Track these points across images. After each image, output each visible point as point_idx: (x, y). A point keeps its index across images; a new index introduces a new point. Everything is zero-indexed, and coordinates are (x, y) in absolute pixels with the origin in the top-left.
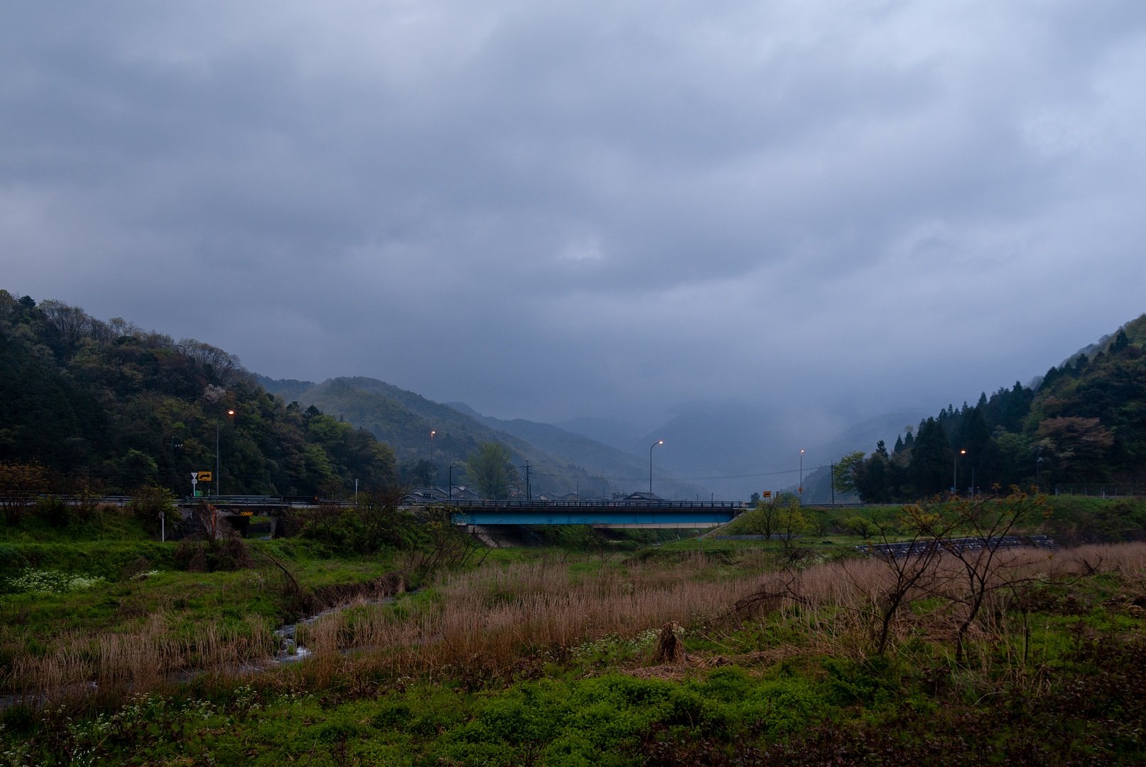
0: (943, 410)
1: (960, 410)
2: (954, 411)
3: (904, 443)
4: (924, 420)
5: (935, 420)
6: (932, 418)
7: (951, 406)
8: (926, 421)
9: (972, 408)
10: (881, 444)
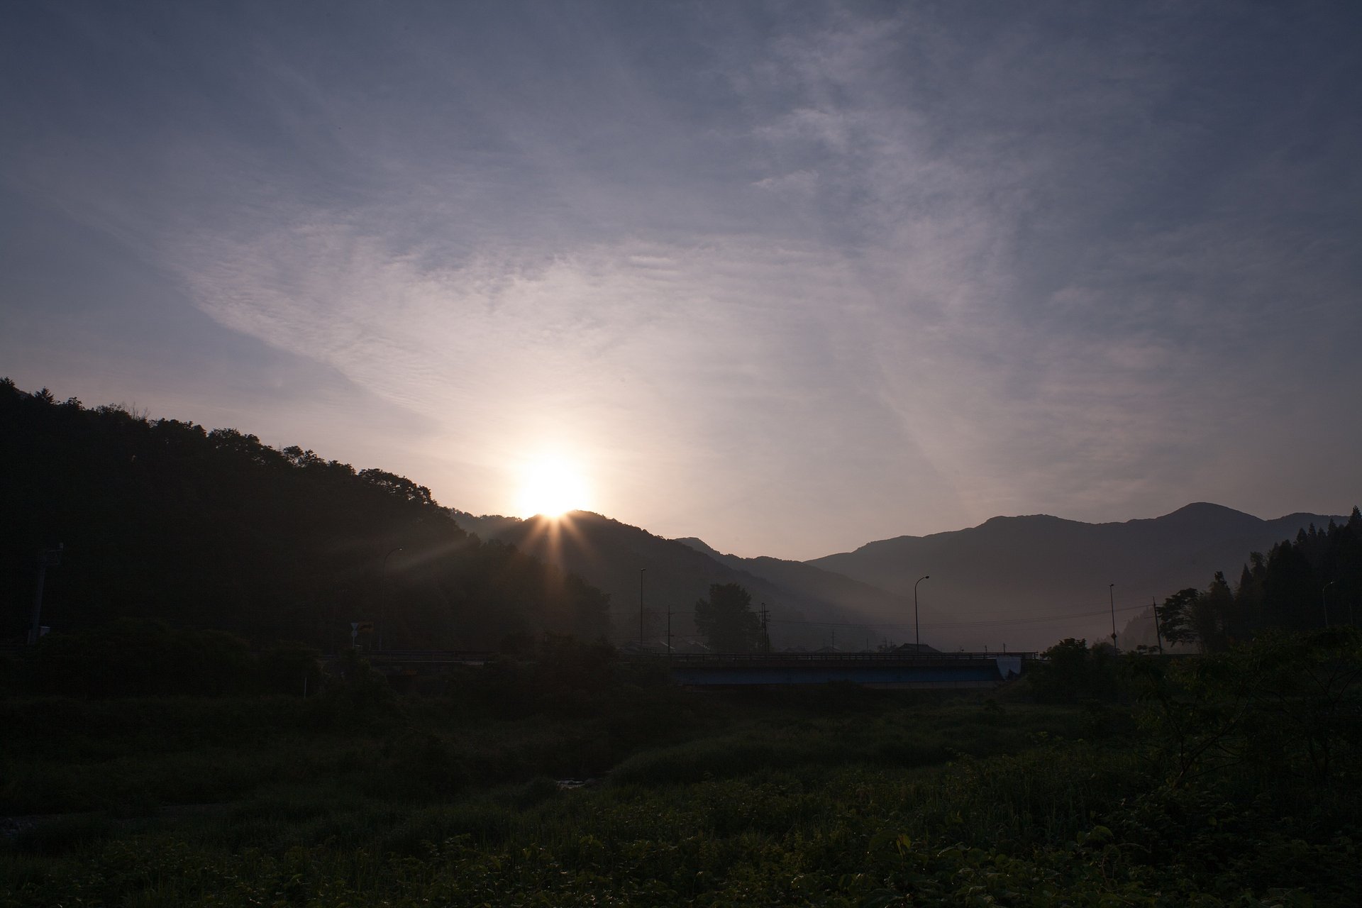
0: (1302, 531)
1: (1326, 530)
2: (1317, 531)
3: (1251, 572)
4: (1276, 544)
5: (1292, 543)
6: (1287, 541)
7: (1312, 526)
8: (1280, 544)
9: (1341, 526)
10: (1219, 576)
